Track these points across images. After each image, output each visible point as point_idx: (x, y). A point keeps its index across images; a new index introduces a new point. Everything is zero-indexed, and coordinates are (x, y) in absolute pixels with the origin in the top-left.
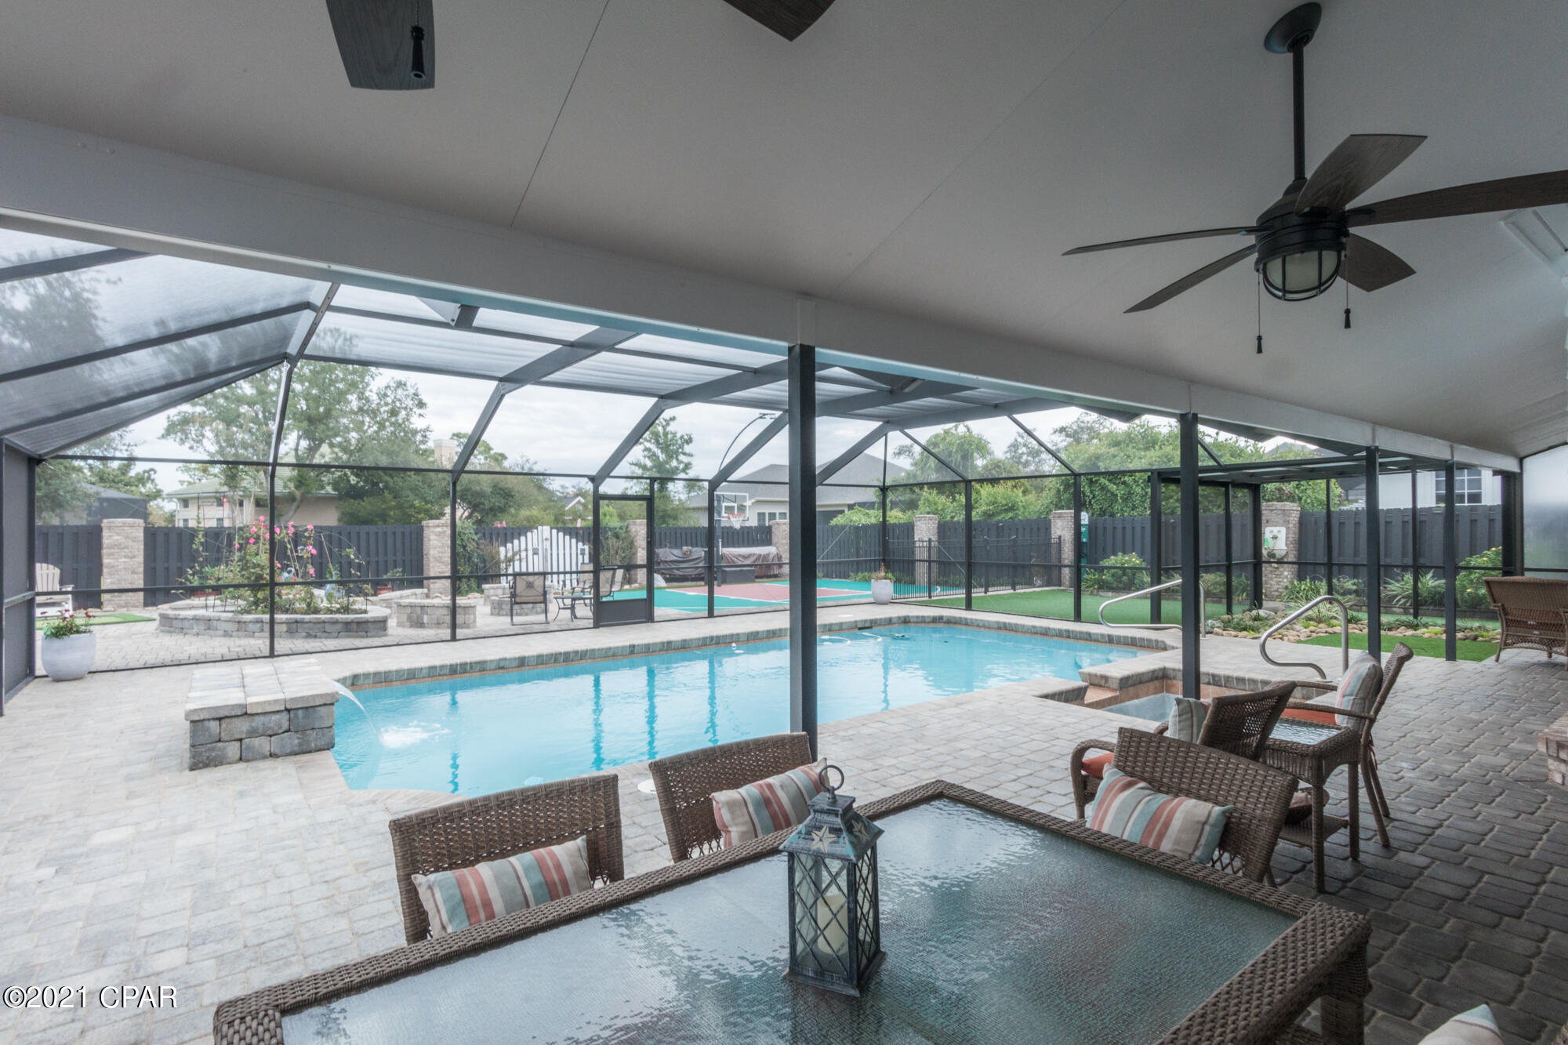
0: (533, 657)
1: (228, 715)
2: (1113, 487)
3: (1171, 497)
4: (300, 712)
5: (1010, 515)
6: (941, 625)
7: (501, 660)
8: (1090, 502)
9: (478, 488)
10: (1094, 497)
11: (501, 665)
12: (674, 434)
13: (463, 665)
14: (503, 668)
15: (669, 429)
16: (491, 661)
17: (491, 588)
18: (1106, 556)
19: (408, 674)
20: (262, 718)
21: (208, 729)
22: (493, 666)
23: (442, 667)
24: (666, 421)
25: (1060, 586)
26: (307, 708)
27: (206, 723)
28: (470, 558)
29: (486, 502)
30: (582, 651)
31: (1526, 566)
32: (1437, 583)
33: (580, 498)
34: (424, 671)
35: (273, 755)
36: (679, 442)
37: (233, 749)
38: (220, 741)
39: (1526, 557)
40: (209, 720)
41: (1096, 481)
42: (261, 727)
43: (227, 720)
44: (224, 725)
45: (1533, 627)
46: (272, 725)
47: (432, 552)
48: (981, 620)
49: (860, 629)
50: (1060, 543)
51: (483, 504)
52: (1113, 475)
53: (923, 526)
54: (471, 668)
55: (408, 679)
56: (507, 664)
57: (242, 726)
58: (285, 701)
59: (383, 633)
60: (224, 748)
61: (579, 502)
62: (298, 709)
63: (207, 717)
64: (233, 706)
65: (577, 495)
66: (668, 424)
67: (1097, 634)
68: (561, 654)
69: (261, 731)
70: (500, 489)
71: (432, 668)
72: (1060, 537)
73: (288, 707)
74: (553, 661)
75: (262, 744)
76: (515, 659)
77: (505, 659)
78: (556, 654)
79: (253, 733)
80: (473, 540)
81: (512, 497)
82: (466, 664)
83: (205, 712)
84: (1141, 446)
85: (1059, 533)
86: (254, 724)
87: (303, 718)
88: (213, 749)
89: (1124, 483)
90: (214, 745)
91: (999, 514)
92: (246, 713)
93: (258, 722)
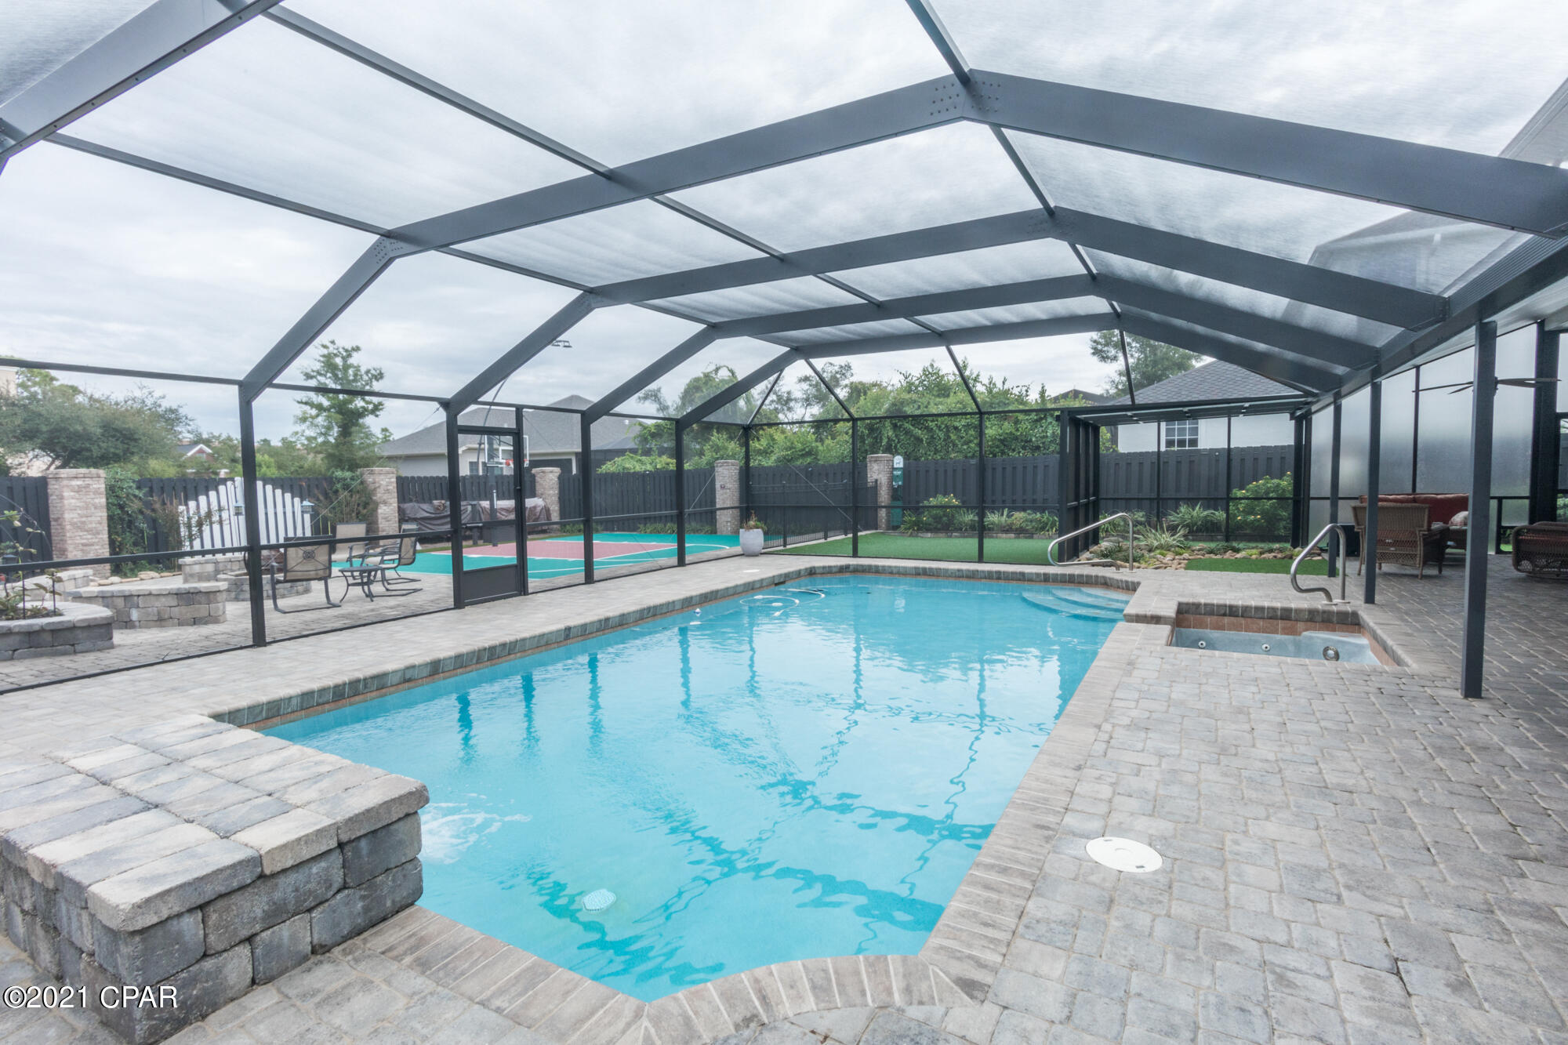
0: (451, 658)
1: (223, 889)
2: (918, 432)
3: (971, 441)
4: (363, 843)
5: (809, 460)
6: (847, 575)
7: (408, 668)
8: (896, 446)
9: (79, 428)
10: (899, 442)
11: (407, 677)
12: (357, 368)
13: (354, 683)
14: (409, 680)
15: (351, 361)
16: (395, 672)
17: (196, 563)
18: (927, 498)
19: (268, 710)
20: (292, 878)
21: (178, 938)
22: (396, 679)
23: (323, 691)
24: (346, 351)
25: (876, 529)
26: (374, 832)
27: (174, 925)
28: (130, 523)
29: (94, 448)
30: (511, 643)
31: (1311, 496)
32: (1205, 513)
33: (201, 446)
34: (294, 702)
35: (320, 950)
36: (365, 378)
37: (237, 966)
38: (205, 955)
39: (1312, 488)
40: (179, 915)
41: (901, 426)
42: (291, 897)
43: (220, 904)
44: (214, 917)
45: (1390, 545)
46: (312, 886)
47: (67, 516)
48: (896, 567)
49: (776, 584)
50: (876, 486)
51: (91, 451)
52: (917, 419)
53: (726, 472)
54: (365, 687)
55: (267, 718)
56: (416, 674)
57: (256, 905)
58: (337, 827)
59: (107, 643)
60: (219, 970)
61: (201, 451)
62: (359, 838)
63: (176, 909)
64: (233, 866)
65: (196, 443)
66: (349, 356)
67: (1031, 574)
68: (485, 649)
69: (291, 907)
70: (116, 430)
71: (307, 695)
72: (876, 481)
73: (344, 838)
74: (474, 661)
75: (297, 932)
76: (426, 665)
77: (413, 667)
78: (479, 651)
79: (277, 915)
80: (135, 496)
81: (136, 440)
82: (358, 681)
83: (171, 899)
84: (935, 393)
85: (875, 476)
86: (277, 895)
87: (371, 853)
88: (193, 981)
89: (927, 428)
90: (197, 966)
91: (797, 459)
92: (262, 876)
93: (285, 889)
